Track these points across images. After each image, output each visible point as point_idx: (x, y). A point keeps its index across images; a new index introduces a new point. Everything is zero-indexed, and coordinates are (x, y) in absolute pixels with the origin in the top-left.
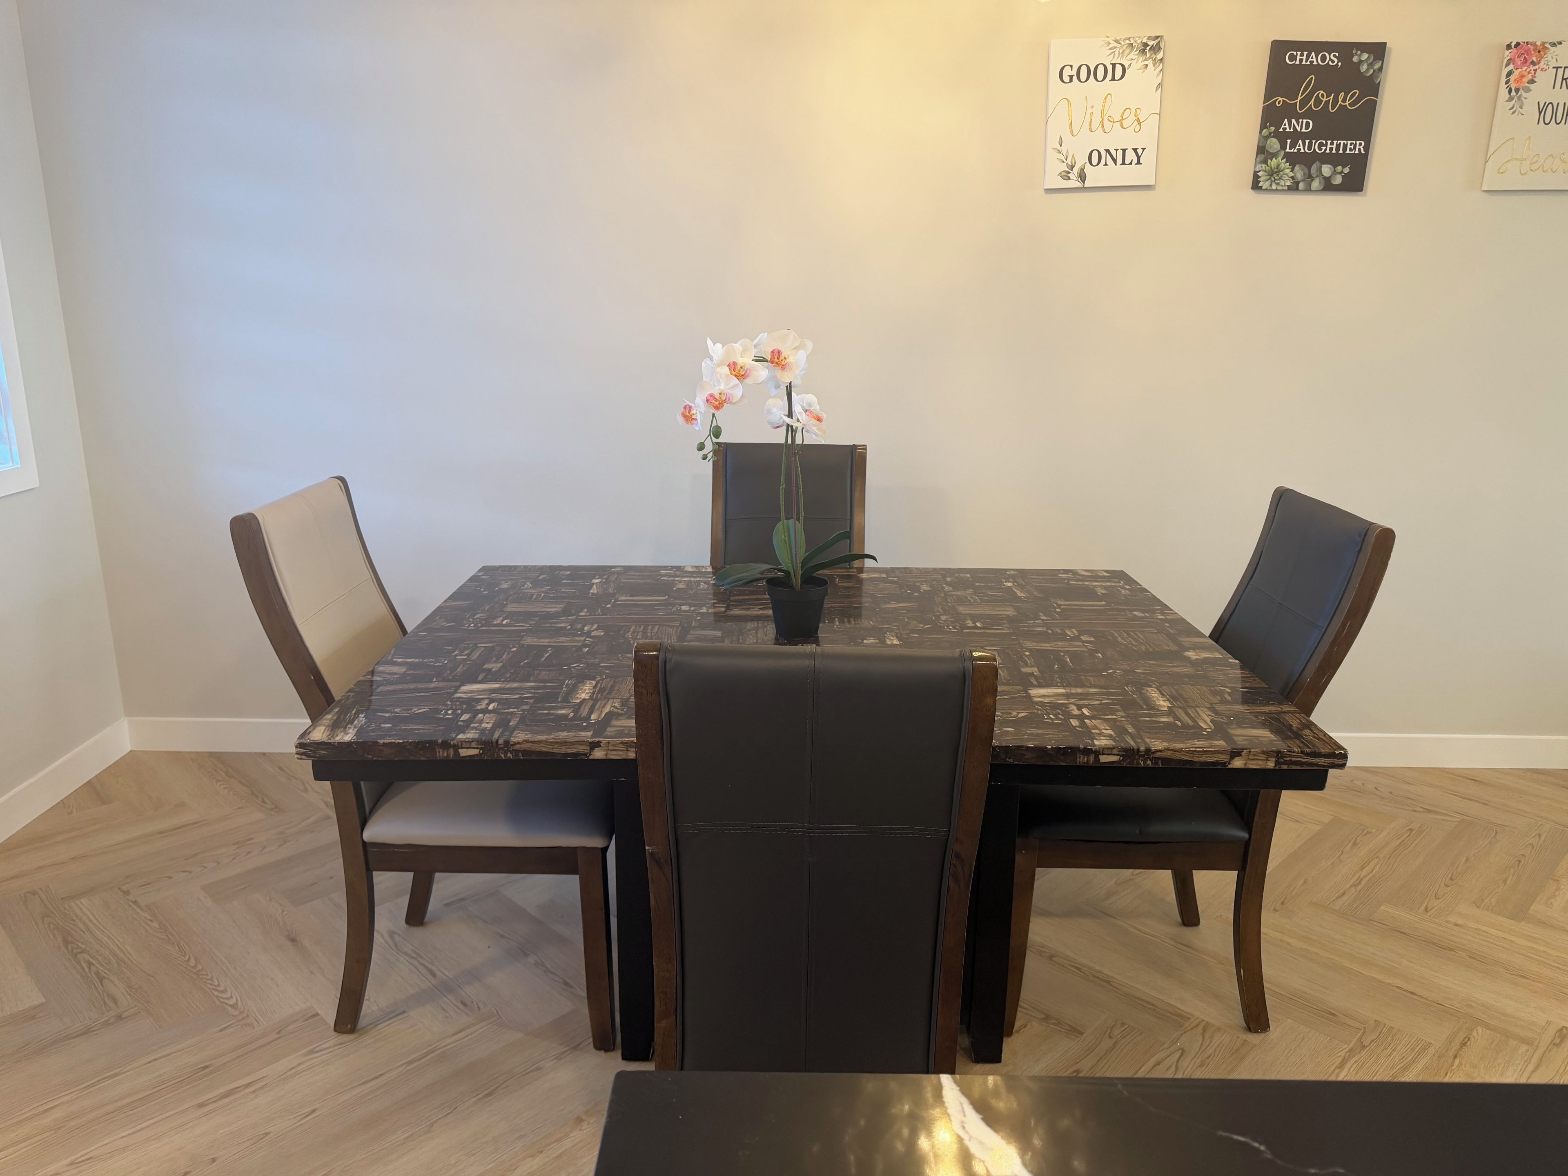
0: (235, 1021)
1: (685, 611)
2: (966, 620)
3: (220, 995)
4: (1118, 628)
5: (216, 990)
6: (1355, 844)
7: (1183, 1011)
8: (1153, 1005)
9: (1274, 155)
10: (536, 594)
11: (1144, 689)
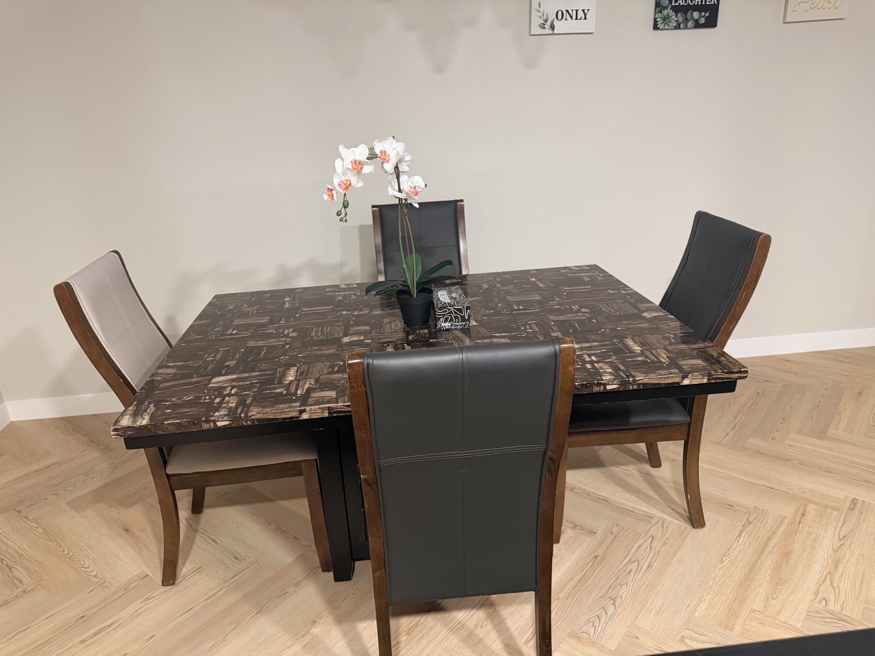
0: (97, 585)
1: (345, 315)
2: (513, 305)
3: (86, 570)
4: (601, 302)
5: (83, 567)
6: (730, 405)
7: (649, 513)
8: (632, 512)
9: (666, 8)
10: (251, 311)
11: (624, 340)
